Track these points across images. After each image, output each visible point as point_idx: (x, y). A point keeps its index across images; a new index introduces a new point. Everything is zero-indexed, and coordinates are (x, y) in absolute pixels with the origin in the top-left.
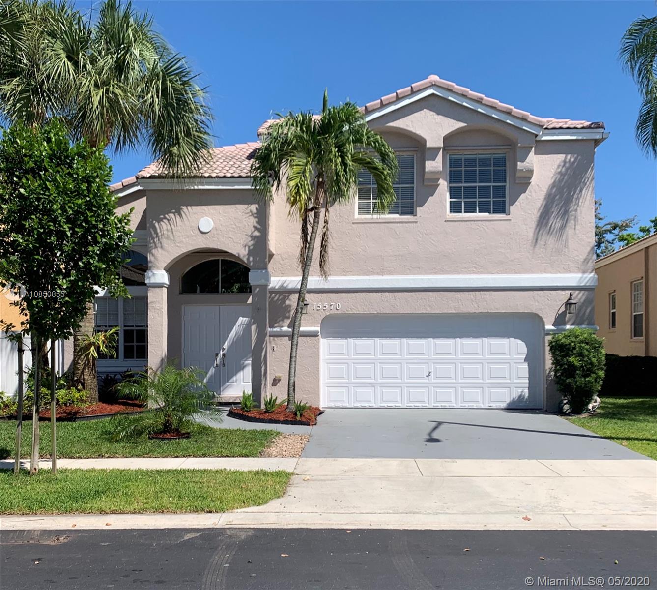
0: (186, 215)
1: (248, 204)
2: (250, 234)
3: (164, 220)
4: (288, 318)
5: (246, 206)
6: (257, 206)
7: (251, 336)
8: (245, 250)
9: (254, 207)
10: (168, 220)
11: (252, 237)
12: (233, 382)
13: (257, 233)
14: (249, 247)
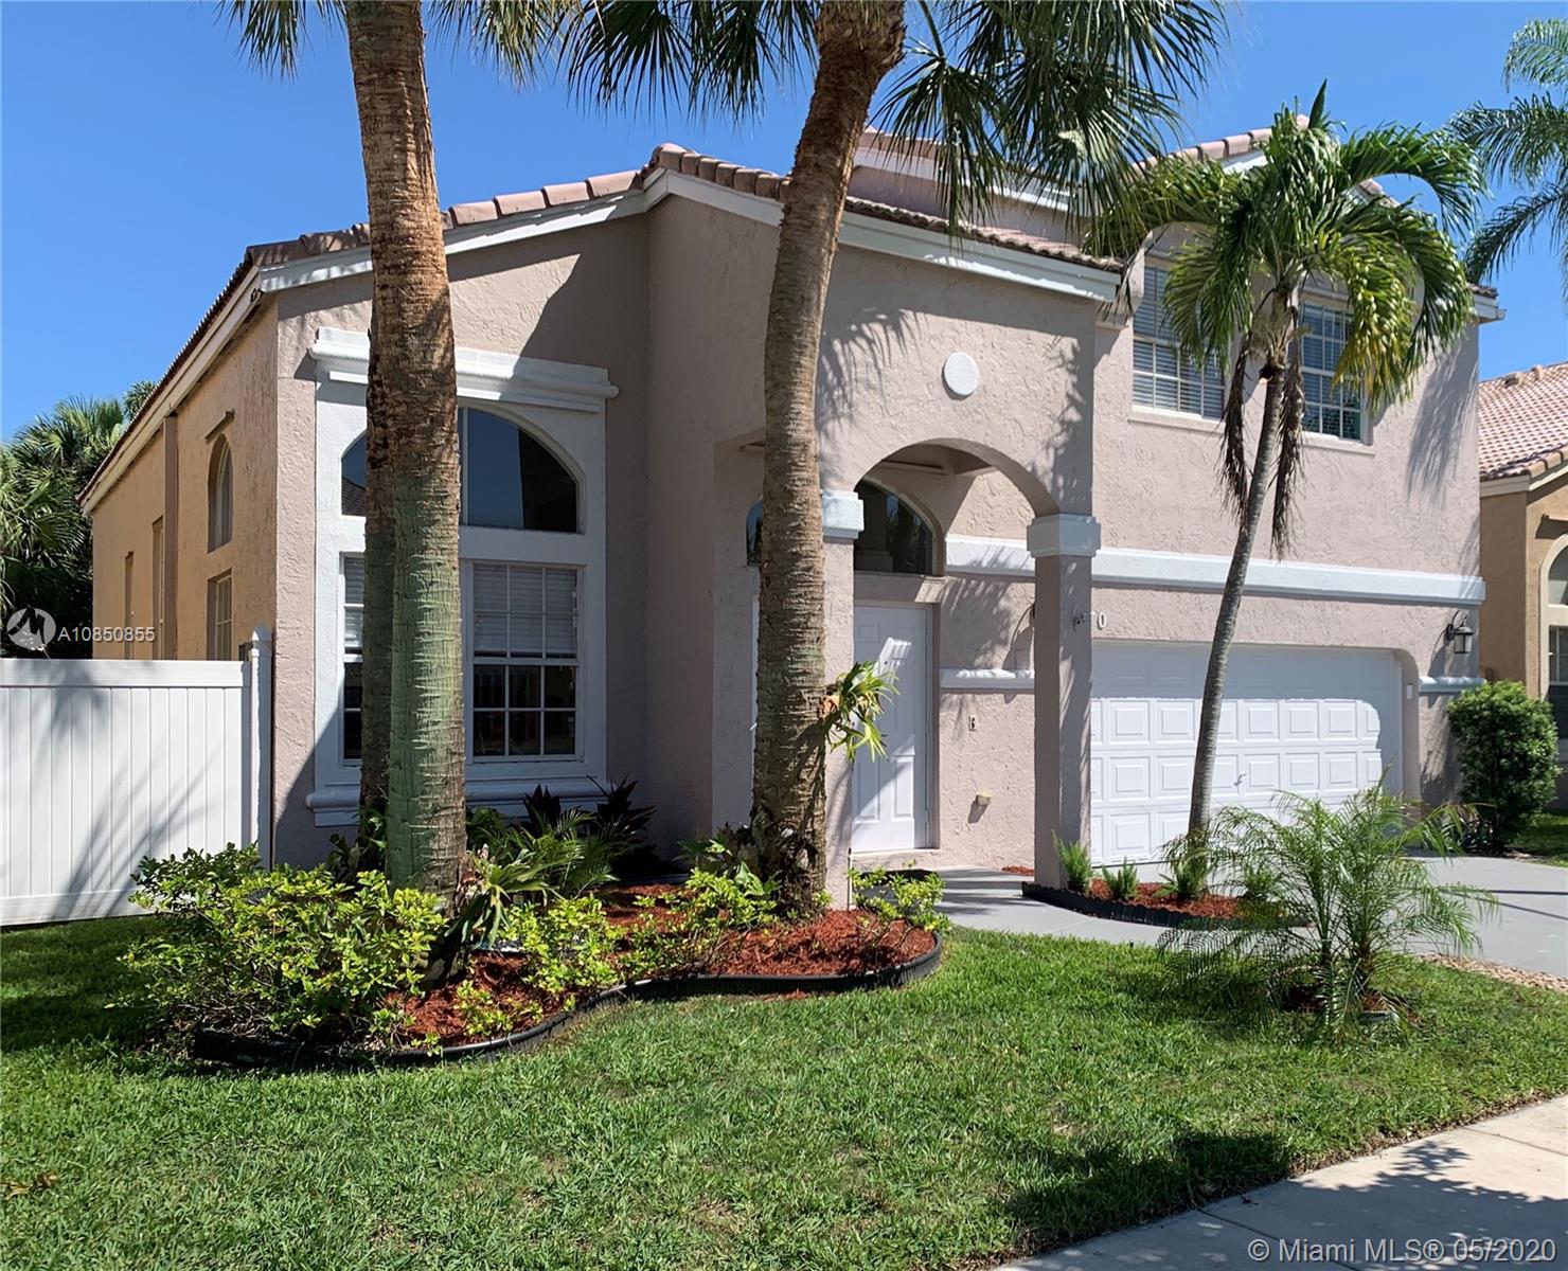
0: (913, 336)
1: (1057, 334)
2: (1058, 413)
3: (859, 340)
4: (1004, 643)
5: (1050, 338)
6: (1075, 341)
7: (1058, 694)
8: (1047, 453)
9: (1067, 344)
10: (870, 342)
11: (1062, 422)
12: (872, 817)
13: (1073, 415)
14: (1056, 450)
